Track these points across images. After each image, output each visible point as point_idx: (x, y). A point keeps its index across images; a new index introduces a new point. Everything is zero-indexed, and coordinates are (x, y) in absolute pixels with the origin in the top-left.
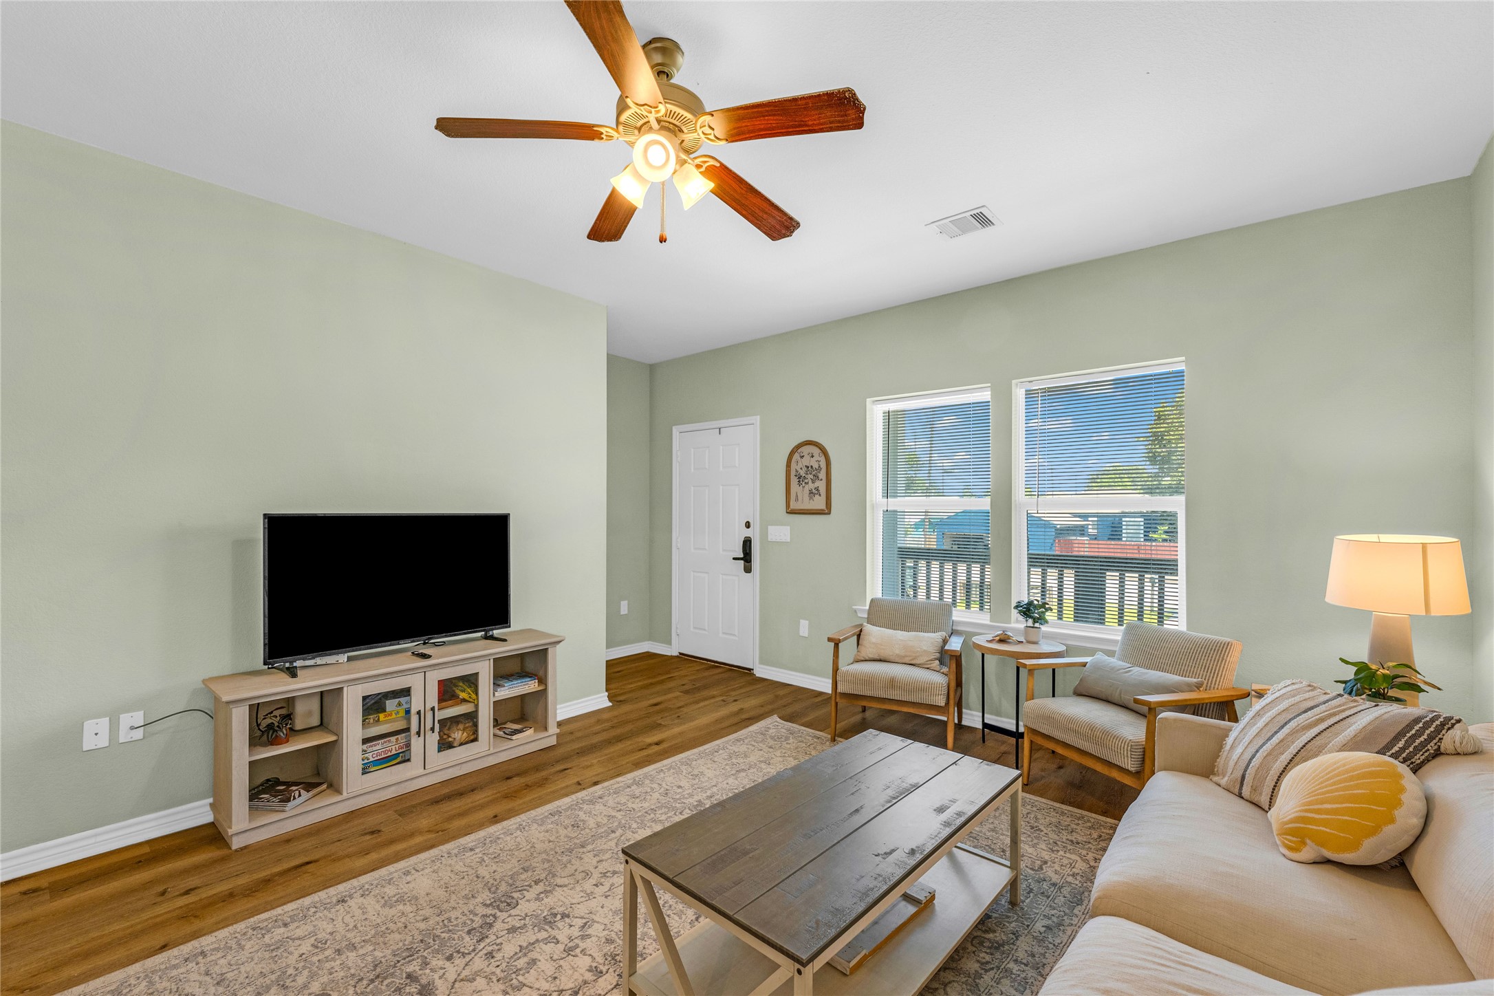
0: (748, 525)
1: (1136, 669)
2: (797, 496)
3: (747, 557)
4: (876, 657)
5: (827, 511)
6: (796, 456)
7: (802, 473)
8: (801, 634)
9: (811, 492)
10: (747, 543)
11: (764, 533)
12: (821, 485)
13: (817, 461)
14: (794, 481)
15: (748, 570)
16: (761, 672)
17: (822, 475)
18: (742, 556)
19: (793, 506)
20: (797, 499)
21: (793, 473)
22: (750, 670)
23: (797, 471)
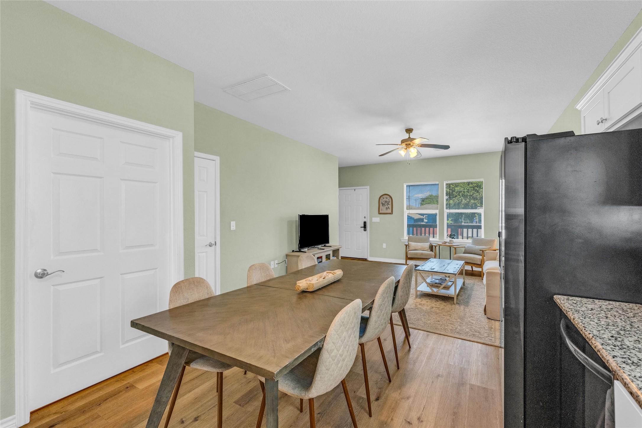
0: (365, 217)
1: (477, 246)
2: (382, 209)
3: (365, 226)
4: (414, 249)
5: (392, 213)
6: (382, 198)
7: (384, 203)
8: (384, 247)
9: (386, 208)
10: (365, 223)
11: (371, 220)
12: (390, 206)
13: (389, 199)
14: (381, 205)
15: (365, 230)
16: (370, 259)
17: (390, 203)
18: (363, 226)
19: (381, 212)
20: (382, 210)
21: (381, 203)
22: (366, 259)
23: (382, 202)
